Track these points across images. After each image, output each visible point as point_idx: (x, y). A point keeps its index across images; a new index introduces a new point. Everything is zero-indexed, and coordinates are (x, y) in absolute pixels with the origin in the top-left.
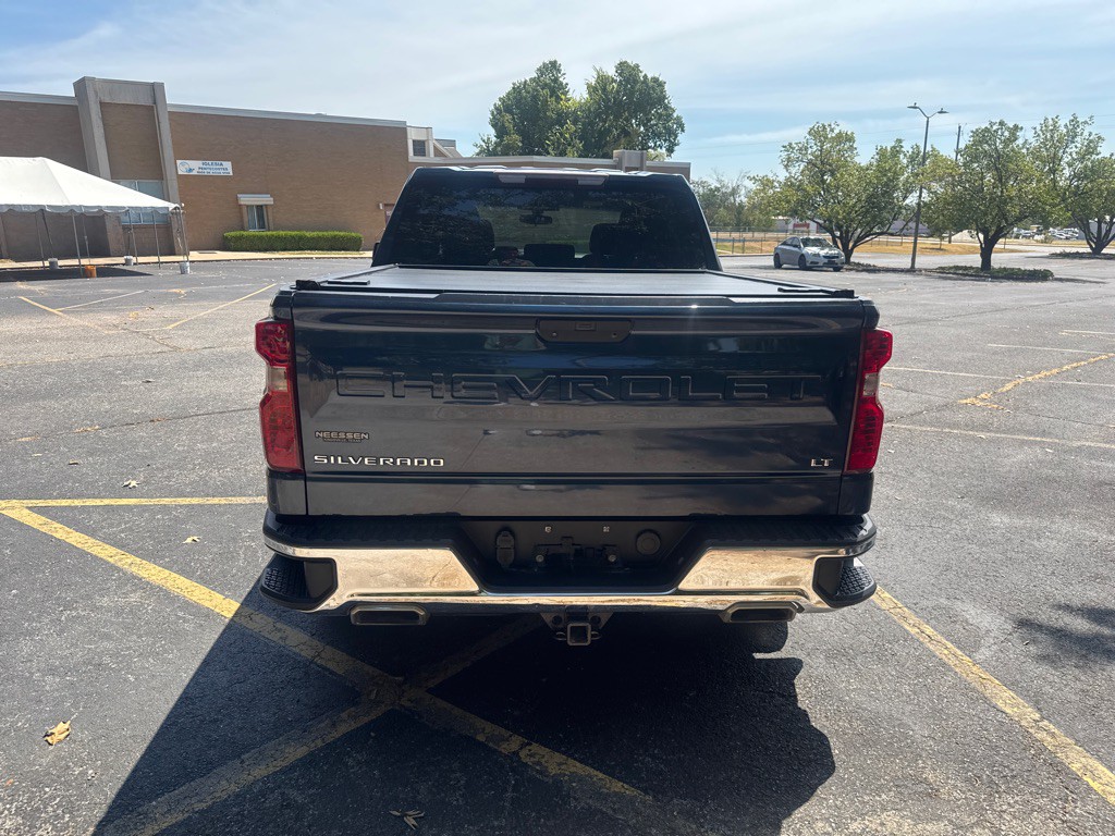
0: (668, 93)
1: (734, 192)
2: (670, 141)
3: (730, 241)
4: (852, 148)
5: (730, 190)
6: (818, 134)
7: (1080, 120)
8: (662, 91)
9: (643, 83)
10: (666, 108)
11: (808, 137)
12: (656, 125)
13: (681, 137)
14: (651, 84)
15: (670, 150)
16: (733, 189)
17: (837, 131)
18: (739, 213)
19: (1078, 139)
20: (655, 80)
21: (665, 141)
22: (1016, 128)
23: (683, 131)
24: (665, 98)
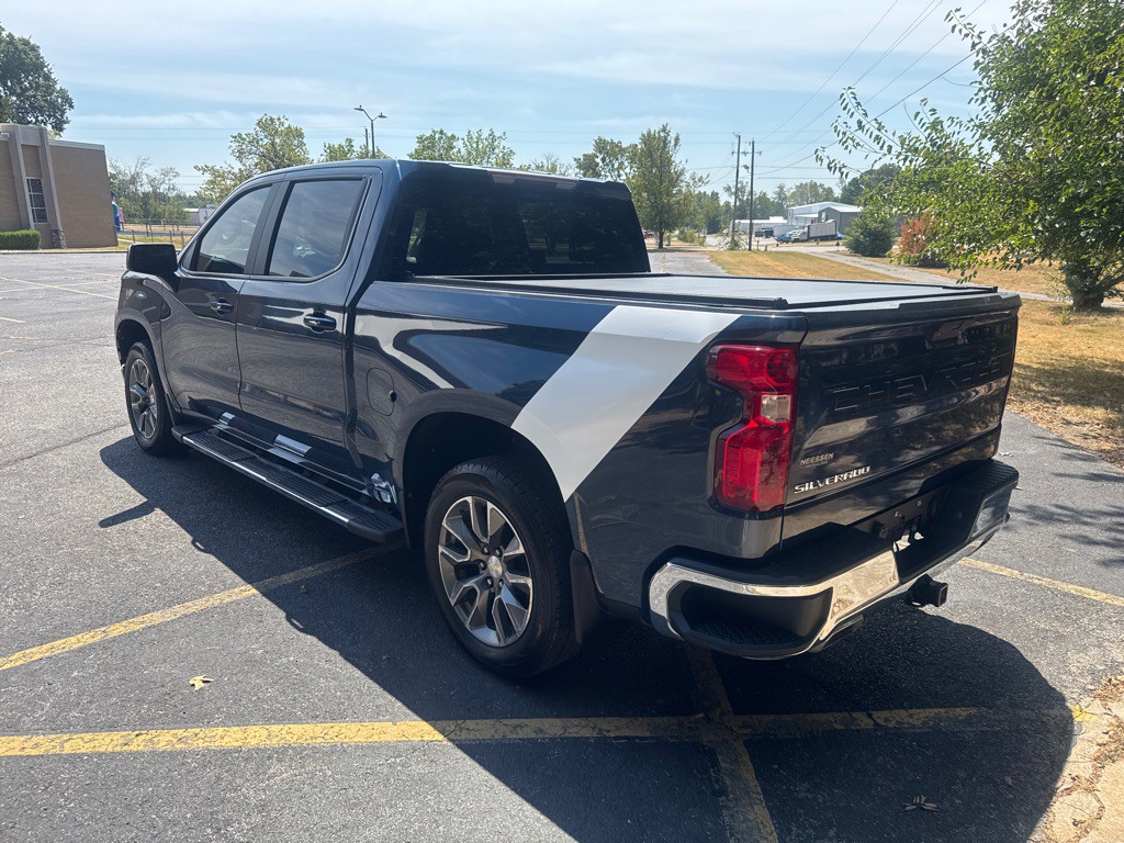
0: (47, 60)
1: (133, 180)
2: (55, 117)
3: (166, 235)
4: (302, 144)
5: (128, 178)
6: (267, 125)
7: (497, 134)
8: (38, 57)
9: (8, 43)
10: (47, 77)
11: (258, 128)
12: (34, 96)
13: (69, 114)
14: (21, 47)
15: (59, 127)
16: (133, 176)
17: (286, 126)
18: (146, 204)
19: (497, 151)
20: (26, 43)
21: (49, 116)
22: (453, 137)
23: (71, 106)
24: (42, 65)
